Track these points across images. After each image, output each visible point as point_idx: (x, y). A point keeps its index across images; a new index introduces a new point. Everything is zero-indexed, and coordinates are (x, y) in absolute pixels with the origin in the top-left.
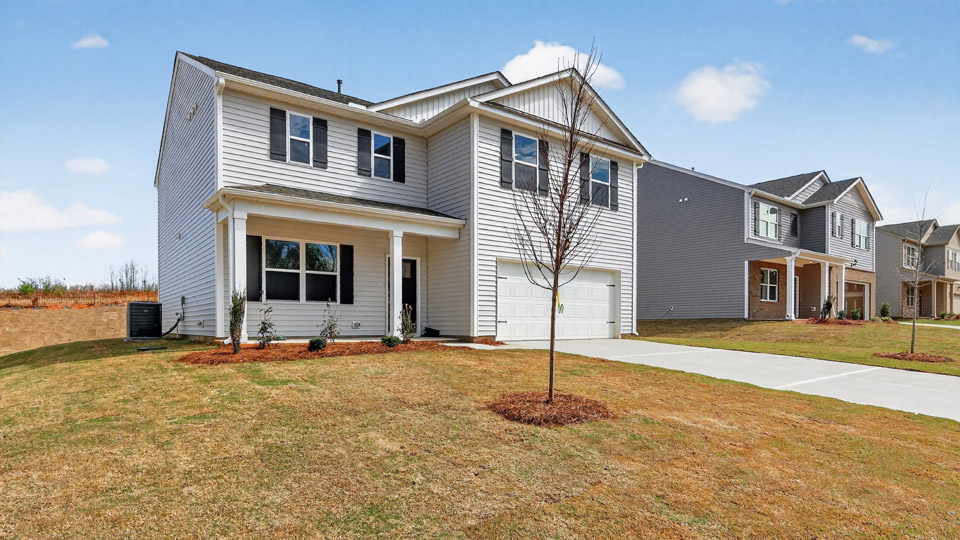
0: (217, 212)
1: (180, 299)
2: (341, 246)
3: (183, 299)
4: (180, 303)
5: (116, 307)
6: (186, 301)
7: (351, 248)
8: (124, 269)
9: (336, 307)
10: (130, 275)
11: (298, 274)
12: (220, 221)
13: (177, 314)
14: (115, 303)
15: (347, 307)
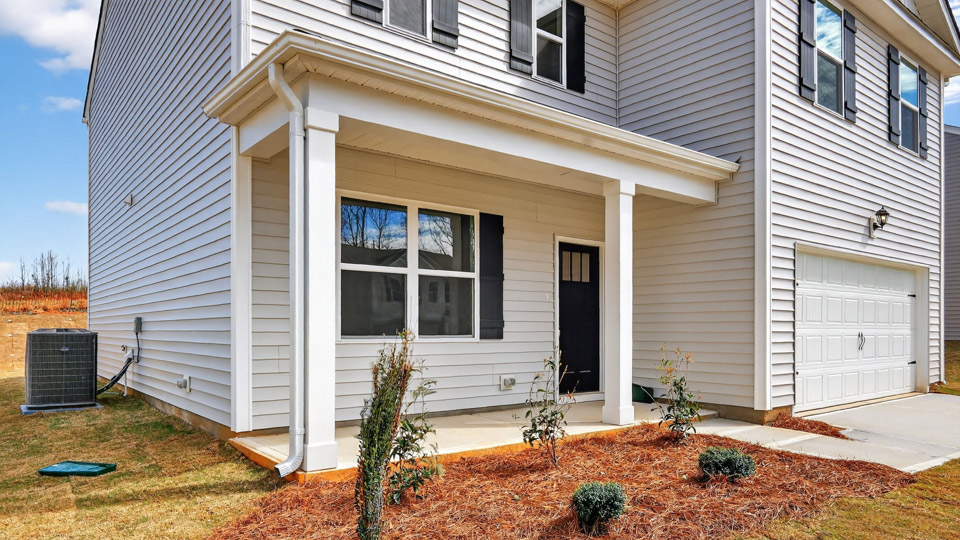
0: (238, 126)
1: (133, 320)
2: (483, 216)
3: (139, 322)
4: (132, 328)
5: (25, 316)
6: (144, 327)
7: (499, 219)
8: (39, 261)
9: (471, 345)
10: (47, 268)
11: (404, 277)
12: (244, 148)
13: (125, 348)
14: (25, 310)
15: (492, 345)
